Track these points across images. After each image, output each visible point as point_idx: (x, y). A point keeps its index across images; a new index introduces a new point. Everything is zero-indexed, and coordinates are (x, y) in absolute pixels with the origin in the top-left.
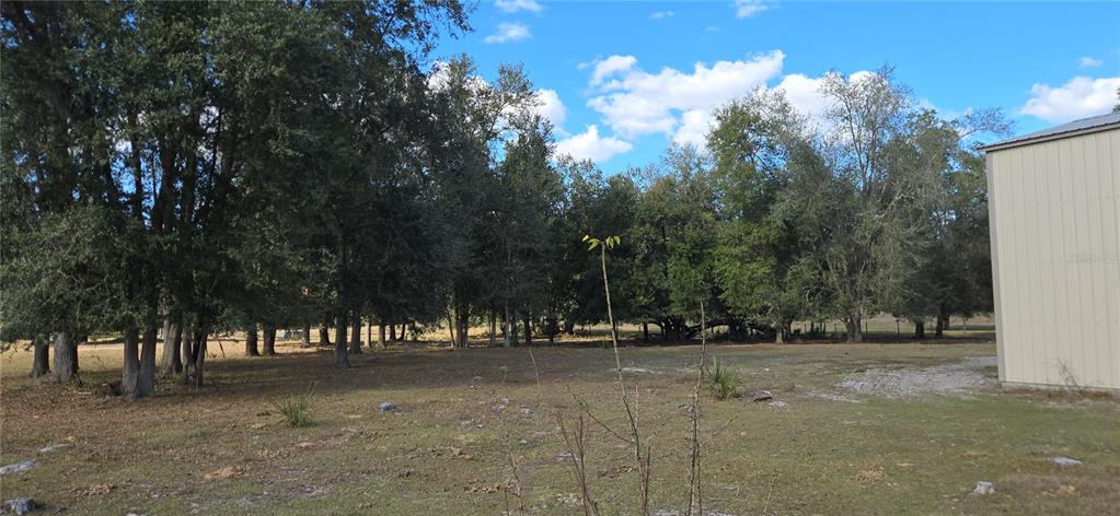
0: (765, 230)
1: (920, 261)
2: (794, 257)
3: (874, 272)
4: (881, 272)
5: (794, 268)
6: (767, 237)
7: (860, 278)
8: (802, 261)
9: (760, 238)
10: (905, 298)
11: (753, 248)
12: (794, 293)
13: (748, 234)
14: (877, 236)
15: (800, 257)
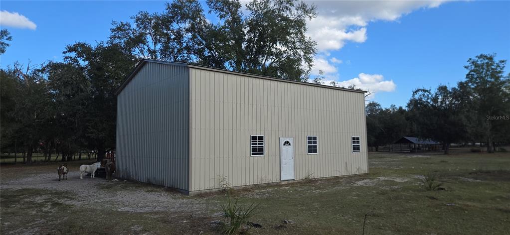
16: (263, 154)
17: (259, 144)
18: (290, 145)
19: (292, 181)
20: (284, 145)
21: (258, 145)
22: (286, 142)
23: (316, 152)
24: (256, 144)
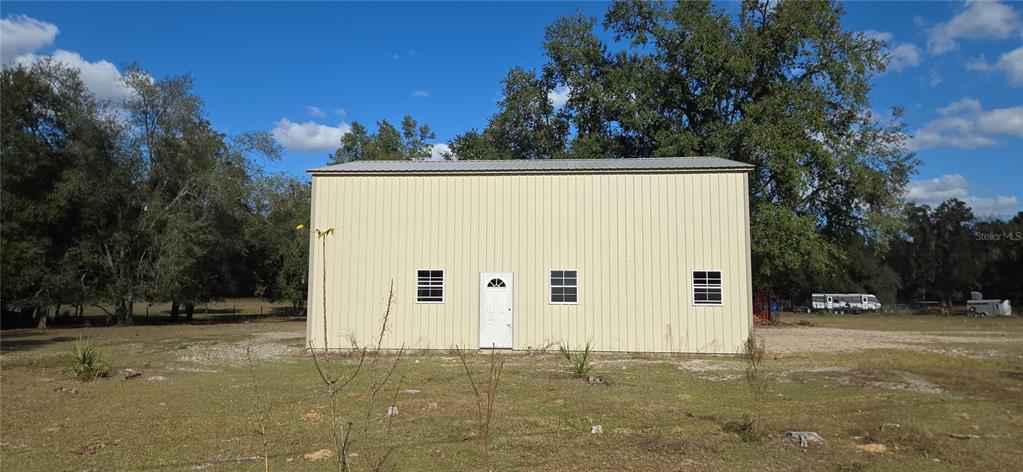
0: (42, 208)
1: (199, 251)
2: (74, 239)
3: (155, 259)
4: (162, 260)
5: (73, 250)
6: (45, 215)
7: (142, 265)
8: (82, 244)
9: (36, 216)
10: (182, 284)
11: (24, 224)
12: (70, 275)
13: (21, 210)
14: (161, 227)
15: (81, 240)
16: (441, 300)
17: (432, 284)
18: (503, 285)
19: (509, 352)
20: (490, 285)
21: (430, 286)
22: (494, 281)
23: (575, 301)
24: (428, 284)
